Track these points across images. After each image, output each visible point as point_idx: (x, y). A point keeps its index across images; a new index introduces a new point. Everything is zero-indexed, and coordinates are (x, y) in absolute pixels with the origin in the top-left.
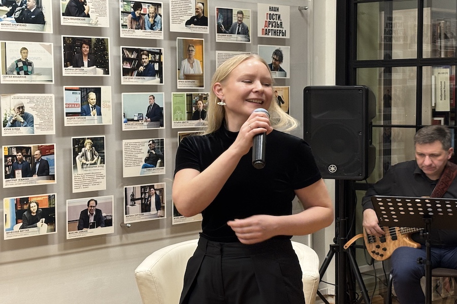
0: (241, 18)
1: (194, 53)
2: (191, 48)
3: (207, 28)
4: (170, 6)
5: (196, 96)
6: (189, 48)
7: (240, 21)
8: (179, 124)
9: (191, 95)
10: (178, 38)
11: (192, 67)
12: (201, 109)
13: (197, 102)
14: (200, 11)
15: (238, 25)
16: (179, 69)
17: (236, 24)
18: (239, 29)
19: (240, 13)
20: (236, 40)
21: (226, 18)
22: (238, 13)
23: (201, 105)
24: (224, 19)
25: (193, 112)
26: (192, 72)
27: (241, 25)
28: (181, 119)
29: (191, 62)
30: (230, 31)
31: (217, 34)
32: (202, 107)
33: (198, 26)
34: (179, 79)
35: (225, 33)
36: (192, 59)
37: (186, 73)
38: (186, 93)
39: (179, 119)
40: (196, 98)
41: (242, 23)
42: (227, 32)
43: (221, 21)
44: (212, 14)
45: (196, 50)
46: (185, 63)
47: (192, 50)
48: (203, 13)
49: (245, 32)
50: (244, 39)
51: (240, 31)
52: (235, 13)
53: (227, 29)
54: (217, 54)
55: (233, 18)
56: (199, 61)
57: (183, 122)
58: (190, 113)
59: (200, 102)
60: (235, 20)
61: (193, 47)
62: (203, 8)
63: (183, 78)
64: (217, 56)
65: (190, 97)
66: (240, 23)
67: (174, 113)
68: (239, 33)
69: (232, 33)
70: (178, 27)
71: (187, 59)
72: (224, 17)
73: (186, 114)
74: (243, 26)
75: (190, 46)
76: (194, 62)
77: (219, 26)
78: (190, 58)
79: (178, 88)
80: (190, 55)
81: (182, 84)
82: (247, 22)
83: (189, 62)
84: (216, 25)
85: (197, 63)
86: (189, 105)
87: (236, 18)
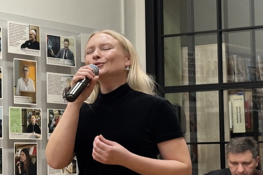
0: (67, 45)
1: (28, 73)
2: (26, 68)
3: (39, 52)
4: (8, 30)
5: (30, 111)
6: (23, 68)
7: (66, 47)
8: (15, 136)
9: (25, 110)
10: (15, 59)
11: (27, 85)
12: (34, 123)
13: (30, 116)
14: (34, 37)
15: (65, 51)
16: (15, 86)
17: (63, 50)
18: (65, 54)
19: (66, 40)
20: (64, 64)
21: (55, 44)
22: (65, 40)
23: (34, 119)
24: (53, 45)
25: (27, 126)
26: (26, 89)
27: (67, 51)
28: (17, 131)
29: (26, 81)
30: (58, 55)
31: (47, 58)
32: (35, 121)
33: (32, 50)
34: (16, 95)
35: (54, 57)
36: (27, 78)
37: (21, 90)
38: (21, 108)
39: (15, 131)
40: (30, 113)
41: (68, 49)
42: (56, 56)
43: (50, 46)
44: (43, 40)
45: (30, 70)
46: (21, 81)
47: (26, 70)
48: (36, 39)
49: (70, 57)
50: (70, 63)
51: (66, 56)
52: (62, 40)
53: (56, 53)
54: (47, 75)
55: (61, 44)
56: (32, 81)
57: (19, 134)
58: (24, 126)
59: (33, 117)
60: (62, 47)
61: (27, 67)
62: (35, 34)
63: (19, 94)
64: (47, 77)
65: (24, 111)
66: (67, 49)
67: (11, 126)
68: (65, 58)
69: (60, 57)
70: (15, 49)
71: (22, 78)
72: (53, 43)
73: (21, 127)
74: (69, 52)
75: (24, 66)
76: (28, 80)
77: (49, 51)
78: (24, 77)
79: (15, 103)
80: (25, 74)
81: (18, 100)
82: (73, 49)
83: (24, 80)
84: (47, 49)
85: (31, 81)
86: (24, 119)
87: (63, 45)
